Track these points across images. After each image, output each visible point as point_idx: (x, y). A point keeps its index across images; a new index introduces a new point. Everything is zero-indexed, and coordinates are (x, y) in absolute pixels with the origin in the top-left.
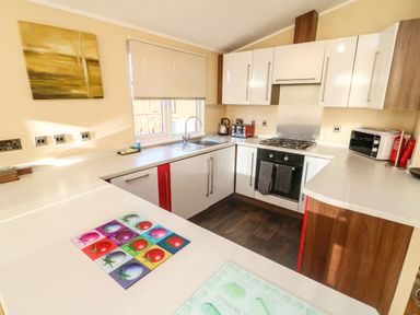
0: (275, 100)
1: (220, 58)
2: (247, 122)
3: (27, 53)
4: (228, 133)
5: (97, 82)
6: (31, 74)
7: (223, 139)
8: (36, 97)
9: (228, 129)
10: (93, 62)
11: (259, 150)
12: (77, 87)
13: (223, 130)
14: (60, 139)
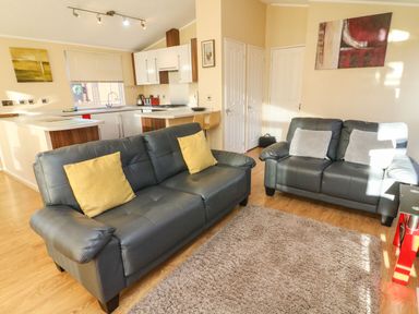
1: (132, 55)
3: (14, 61)
4: (143, 104)
5: (49, 73)
6: (16, 71)
8: (19, 81)
12: (37, 76)
13: (140, 102)
14: (31, 102)
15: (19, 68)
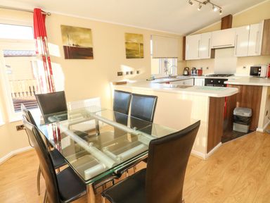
0: (213, 56)
1: (184, 38)
2: (198, 68)
3: (126, 43)
4: (188, 75)
5: (142, 52)
6: (127, 50)
7: (185, 77)
8: (128, 57)
9: (188, 73)
10: (142, 44)
11: (206, 79)
12: (137, 54)
13: (186, 73)
14: (131, 73)
15: (129, 48)
